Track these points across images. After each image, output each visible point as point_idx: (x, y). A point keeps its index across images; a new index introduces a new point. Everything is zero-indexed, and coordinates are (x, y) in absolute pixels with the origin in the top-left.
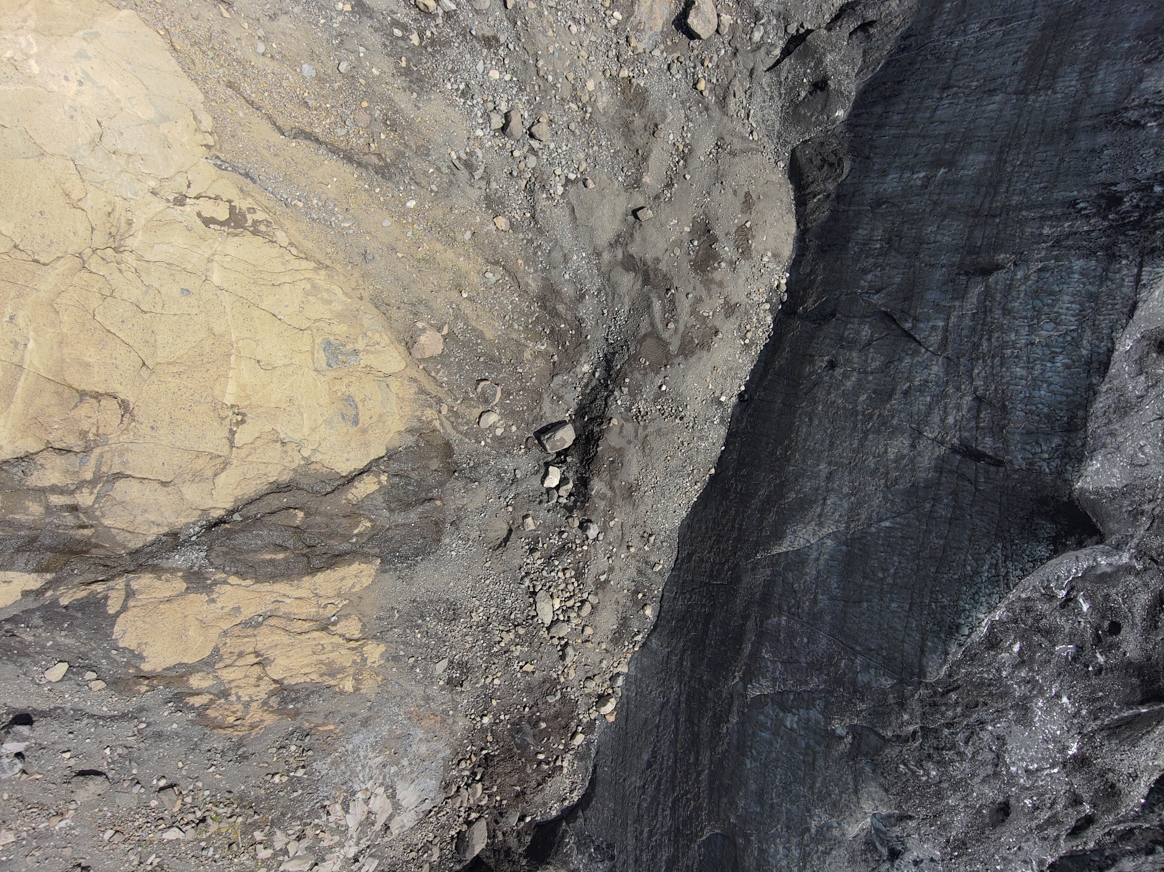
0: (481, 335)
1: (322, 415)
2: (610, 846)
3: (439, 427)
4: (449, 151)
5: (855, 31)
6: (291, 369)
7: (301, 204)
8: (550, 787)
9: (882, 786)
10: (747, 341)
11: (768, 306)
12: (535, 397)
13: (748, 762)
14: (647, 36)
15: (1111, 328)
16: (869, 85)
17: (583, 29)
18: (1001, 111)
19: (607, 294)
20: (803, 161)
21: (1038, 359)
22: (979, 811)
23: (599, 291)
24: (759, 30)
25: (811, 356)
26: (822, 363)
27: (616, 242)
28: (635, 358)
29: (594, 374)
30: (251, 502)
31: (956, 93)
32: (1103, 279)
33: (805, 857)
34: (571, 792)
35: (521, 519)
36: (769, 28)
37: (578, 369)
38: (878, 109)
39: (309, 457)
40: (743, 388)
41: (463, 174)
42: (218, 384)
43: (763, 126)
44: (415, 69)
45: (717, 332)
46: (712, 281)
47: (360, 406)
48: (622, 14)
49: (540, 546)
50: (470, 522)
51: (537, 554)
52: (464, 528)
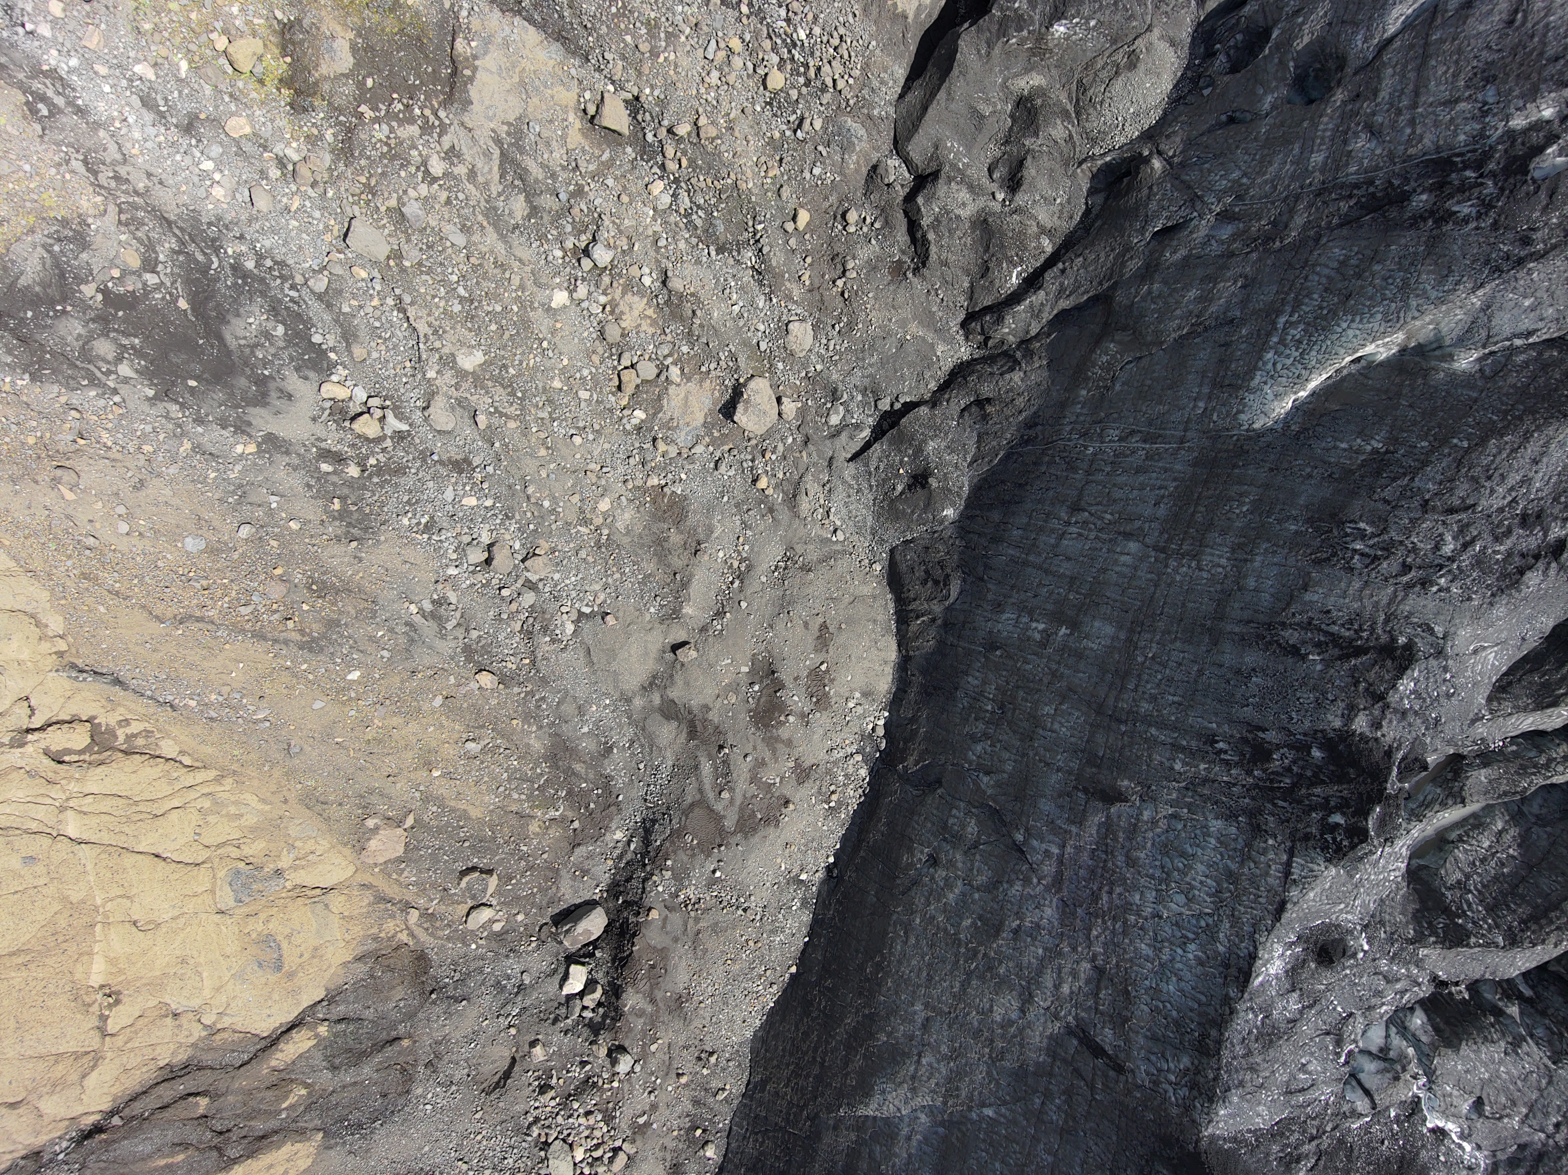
0: (465, 815)
1: (229, 969)
3: (406, 939)
4: (406, 604)
5: (967, 408)
6: (182, 920)
7: (193, 703)
10: (832, 804)
11: (859, 758)
12: (551, 875)
14: (683, 433)
15: (1254, 925)
16: (986, 479)
17: (591, 437)
18: (1135, 568)
19: (642, 746)
20: (904, 567)
21: (1168, 940)
23: (632, 742)
24: (838, 413)
25: (911, 839)
26: (921, 854)
27: (651, 684)
28: (677, 834)
29: (629, 842)
30: (134, 1098)
31: (1086, 522)
32: (1245, 858)
35: (527, 1047)
36: (853, 405)
37: (608, 837)
38: (995, 516)
39: (214, 1023)
40: (832, 859)
41: (429, 629)
42: (79, 965)
43: (851, 523)
44: (355, 508)
45: (787, 802)
46: (778, 739)
47: (285, 945)
48: (645, 411)
49: (554, 1081)
50: (454, 1057)
51: (552, 1093)
52: (446, 1069)
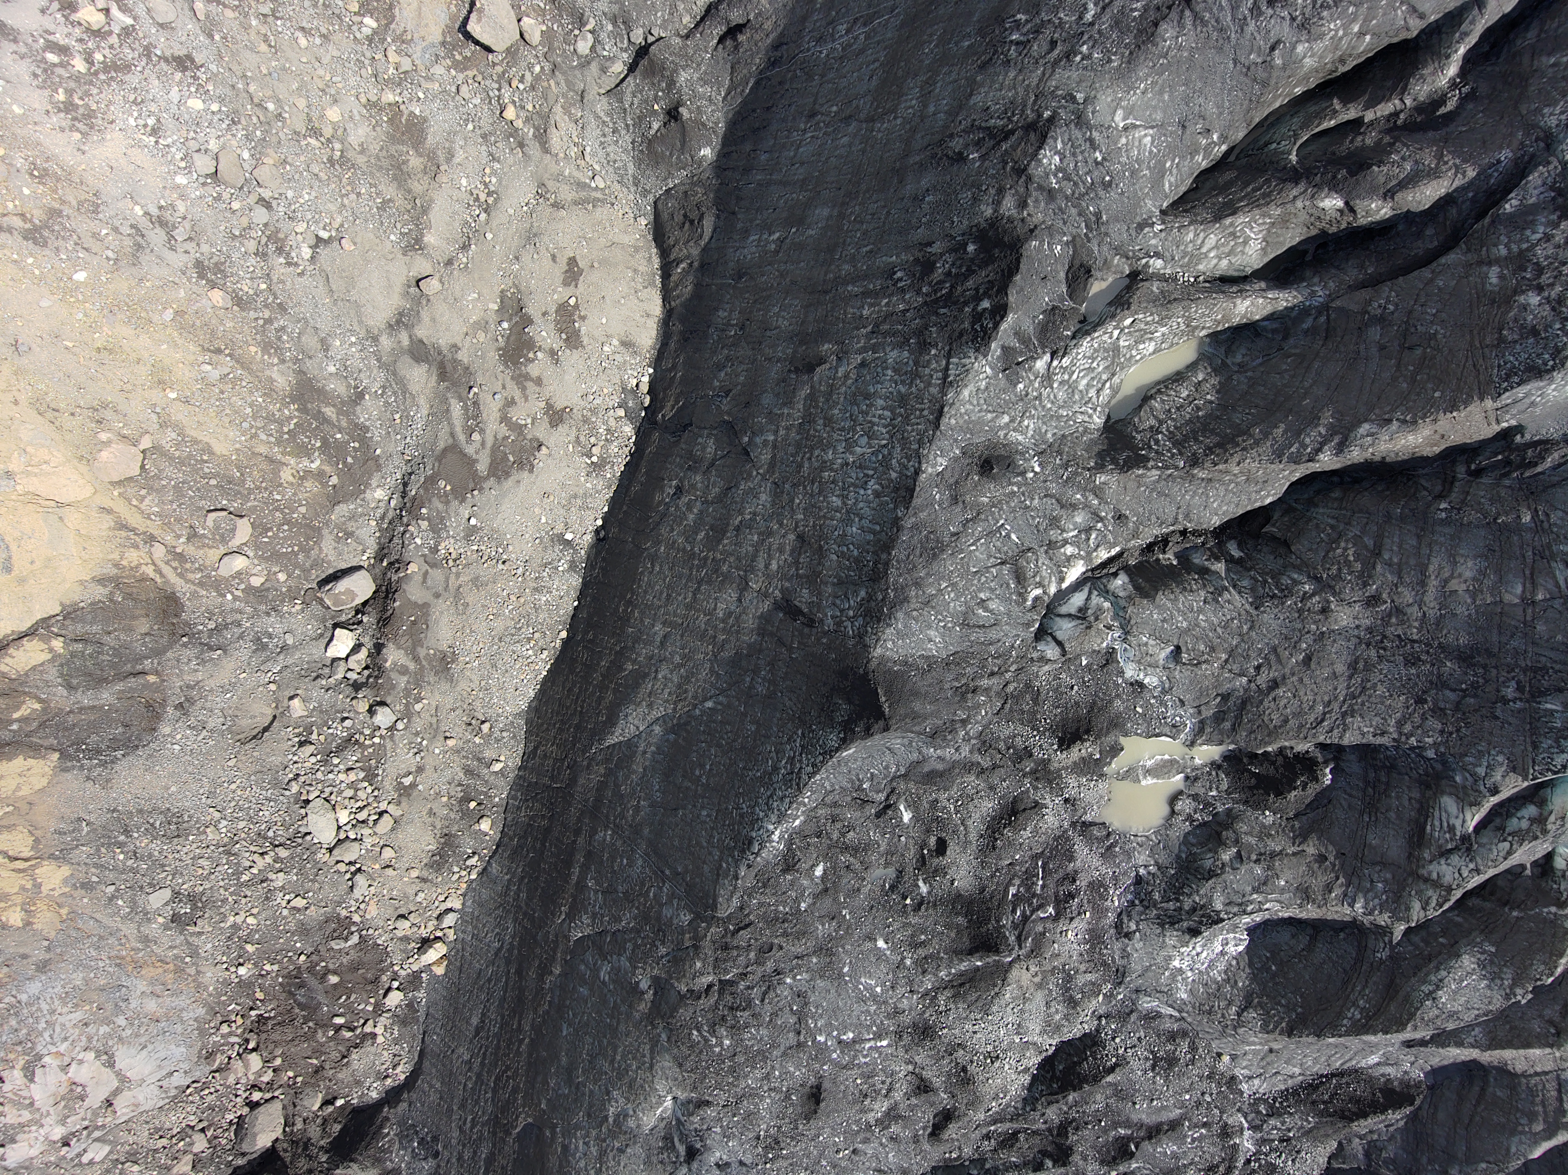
0: (208, 449)
2: (435, 1139)
3: (152, 575)
4: (131, 205)
5: (721, 40)
8: (358, 1060)
9: (675, 1058)
10: (595, 460)
11: (621, 412)
12: (312, 533)
13: (565, 1026)
14: (419, 49)
15: (919, 442)
16: (738, 113)
17: (318, 41)
18: (850, 145)
19: (395, 393)
20: (665, 216)
21: (852, 484)
22: (788, 1097)
23: (384, 389)
24: (586, 39)
25: (663, 478)
26: (670, 489)
27: (398, 322)
28: (433, 481)
29: (390, 500)
31: (818, 123)
32: (913, 376)
33: (602, 1153)
34: (394, 1067)
35: (286, 701)
36: (603, 36)
37: (369, 495)
38: (748, 147)
40: (599, 522)
41: (157, 236)
43: (611, 169)
44: (81, 103)
45: (540, 446)
46: (527, 377)
47: (13, 547)
48: (377, 21)
49: (314, 736)
50: (208, 705)
51: (310, 749)
52: (197, 713)
